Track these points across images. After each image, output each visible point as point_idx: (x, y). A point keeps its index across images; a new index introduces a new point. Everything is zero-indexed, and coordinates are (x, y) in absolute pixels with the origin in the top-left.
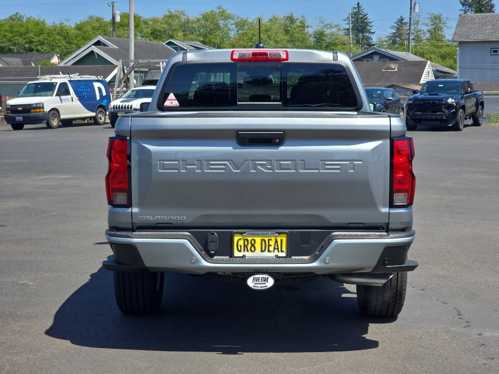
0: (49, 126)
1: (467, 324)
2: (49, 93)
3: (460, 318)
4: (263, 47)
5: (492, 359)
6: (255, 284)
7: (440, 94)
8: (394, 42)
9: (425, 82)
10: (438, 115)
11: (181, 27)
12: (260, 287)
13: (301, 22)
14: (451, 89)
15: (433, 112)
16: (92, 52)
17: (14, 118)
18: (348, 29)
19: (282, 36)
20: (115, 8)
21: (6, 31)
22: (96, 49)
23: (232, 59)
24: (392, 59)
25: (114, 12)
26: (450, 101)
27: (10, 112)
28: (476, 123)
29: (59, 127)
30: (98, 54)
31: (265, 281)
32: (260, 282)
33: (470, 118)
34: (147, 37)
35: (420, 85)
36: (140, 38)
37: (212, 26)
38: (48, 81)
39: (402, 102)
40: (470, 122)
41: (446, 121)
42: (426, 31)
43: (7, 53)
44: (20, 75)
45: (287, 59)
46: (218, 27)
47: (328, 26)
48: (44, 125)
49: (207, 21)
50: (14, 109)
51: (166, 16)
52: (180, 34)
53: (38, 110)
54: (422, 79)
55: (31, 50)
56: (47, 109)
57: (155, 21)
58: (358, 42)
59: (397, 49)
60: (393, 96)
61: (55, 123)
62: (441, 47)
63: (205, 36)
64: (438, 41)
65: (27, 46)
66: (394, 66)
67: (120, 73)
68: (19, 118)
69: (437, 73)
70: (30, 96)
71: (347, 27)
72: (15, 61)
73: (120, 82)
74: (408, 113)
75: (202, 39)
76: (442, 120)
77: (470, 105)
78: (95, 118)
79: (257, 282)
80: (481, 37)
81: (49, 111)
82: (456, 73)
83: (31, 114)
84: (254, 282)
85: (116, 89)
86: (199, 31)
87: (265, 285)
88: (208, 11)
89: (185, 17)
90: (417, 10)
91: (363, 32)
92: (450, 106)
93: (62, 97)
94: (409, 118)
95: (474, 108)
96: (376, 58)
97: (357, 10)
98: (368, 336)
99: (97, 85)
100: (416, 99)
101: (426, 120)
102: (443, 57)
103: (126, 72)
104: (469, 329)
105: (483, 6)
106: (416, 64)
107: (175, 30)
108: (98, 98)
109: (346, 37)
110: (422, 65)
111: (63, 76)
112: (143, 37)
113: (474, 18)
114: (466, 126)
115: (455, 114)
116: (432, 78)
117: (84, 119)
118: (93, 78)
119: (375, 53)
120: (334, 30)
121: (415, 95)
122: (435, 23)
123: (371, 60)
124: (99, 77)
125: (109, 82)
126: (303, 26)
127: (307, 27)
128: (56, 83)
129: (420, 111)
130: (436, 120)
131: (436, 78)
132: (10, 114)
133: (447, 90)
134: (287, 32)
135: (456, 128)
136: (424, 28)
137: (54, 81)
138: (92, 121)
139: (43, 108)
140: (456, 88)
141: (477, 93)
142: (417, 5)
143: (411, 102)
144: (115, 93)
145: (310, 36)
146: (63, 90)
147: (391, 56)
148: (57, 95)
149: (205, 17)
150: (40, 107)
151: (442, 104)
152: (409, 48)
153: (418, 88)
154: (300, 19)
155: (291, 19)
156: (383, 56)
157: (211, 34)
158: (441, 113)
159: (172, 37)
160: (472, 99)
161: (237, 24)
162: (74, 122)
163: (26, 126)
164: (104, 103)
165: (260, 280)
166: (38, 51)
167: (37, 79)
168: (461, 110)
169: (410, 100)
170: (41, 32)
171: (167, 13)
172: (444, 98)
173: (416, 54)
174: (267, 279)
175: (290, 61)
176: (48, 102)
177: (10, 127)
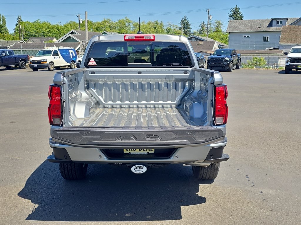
0: (49, 70)
1: (253, 184)
2: (49, 55)
3: (248, 180)
4: (141, 33)
5: (272, 211)
6: (136, 170)
7: (222, 55)
8: (200, 33)
9: (215, 50)
10: (221, 65)
11: (109, 26)
12: (138, 172)
13: (161, 24)
14: (227, 53)
15: (219, 63)
16: (70, 36)
17: (34, 66)
18: (181, 27)
19: (153, 30)
20: (80, 17)
21: (33, 28)
22: (71, 35)
23: (125, 40)
24: (200, 40)
25: (80, 19)
26: (227, 59)
27: (31, 63)
28: (238, 68)
29: (54, 70)
30: (72, 38)
31: (141, 168)
32: (139, 169)
33: (235, 66)
34: (95, 30)
35: (212, 51)
36: (92, 31)
37: (123, 26)
38: (49, 49)
39: (205, 59)
40: (235, 67)
41: (225, 67)
42: (214, 28)
43: (34, 37)
44: (38, 47)
45: (154, 40)
46: (125, 26)
47: (172, 26)
48: (47, 69)
49: (121, 23)
50: (33, 62)
51: (102, 21)
52: (109, 29)
53: (44, 62)
54: (213, 49)
55: (44, 36)
56: (48, 62)
57: (98, 23)
58: (185, 33)
59: (202, 36)
60: (201, 56)
61: (52, 68)
62: (221, 35)
63: (120, 30)
64: (219, 32)
65: (42, 34)
66: (201, 43)
67: (82, 46)
68: (36, 66)
69: (220, 46)
70: (41, 56)
71: (181, 26)
72: (37, 41)
73: (82, 50)
74: (208, 64)
75: (118, 31)
76: (223, 67)
77: (235, 60)
78: (70, 66)
79: (137, 169)
80: (239, 30)
81: (49, 63)
82: (228, 46)
83: (41, 64)
84: (135, 169)
85: (80, 53)
86: (117, 28)
87: (141, 171)
88: (121, 19)
89: (111, 22)
90: (211, 19)
91: (187, 29)
92: (226, 61)
93: (55, 57)
94: (208, 66)
95: (237, 62)
96: (193, 39)
97: (184, 19)
98: (200, 194)
99: (71, 51)
100: (211, 58)
101: (216, 67)
102: (222, 39)
103: (84, 45)
104: (255, 188)
105: (238, 17)
106: (211, 42)
107: (107, 27)
108: (71, 57)
109: (180, 31)
110: (214, 43)
111: (56, 47)
112: (93, 30)
113: (236, 22)
114: (233, 69)
115: (229, 64)
116: (217, 48)
117: (65, 66)
118: (69, 48)
119: (193, 37)
120: (175, 27)
121: (211, 56)
122: (218, 24)
123: (191, 40)
124: (72, 48)
125: (77, 50)
126: (162, 26)
127: (163, 26)
128: (52, 50)
129: (213, 63)
130: (221, 67)
131: (219, 48)
132: (32, 64)
133: (225, 53)
134: (155, 28)
135: (229, 70)
136: (213, 27)
137: (51, 49)
138: (69, 67)
139: (46, 61)
140: (229, 53)
141: (238, 55)
142: (211, 16)
143: (209, 59)
144: (79, 55)
145: (165, 30)
146: (56, 54)
147: (200, 39)
148: (53, 56)
149: (120, 22)
150: (45, 61)
151: (223, 60)
152: (207, 35)
153: (213, 53)
154: (161, 23)
155: (157, 23)
156: (196, 39)
157: (122, 29)
158: (223, 64)
159: (105, 30)
160: (236, 57)
161: (133, 25)
162: (61, 68)
163: (39, 70)
164: (74, 59)
165: (139, 168)
166: (47, 36)
167: (44, 49)
168: (231, 62)
169: (209, 58)
170: (48, 28)
171: (104, 20)
172: (224, 57)
173: (210, 37)
174: (143, 168)
175: (156, 41)
176: (49, 59)
177: (32, 70)
